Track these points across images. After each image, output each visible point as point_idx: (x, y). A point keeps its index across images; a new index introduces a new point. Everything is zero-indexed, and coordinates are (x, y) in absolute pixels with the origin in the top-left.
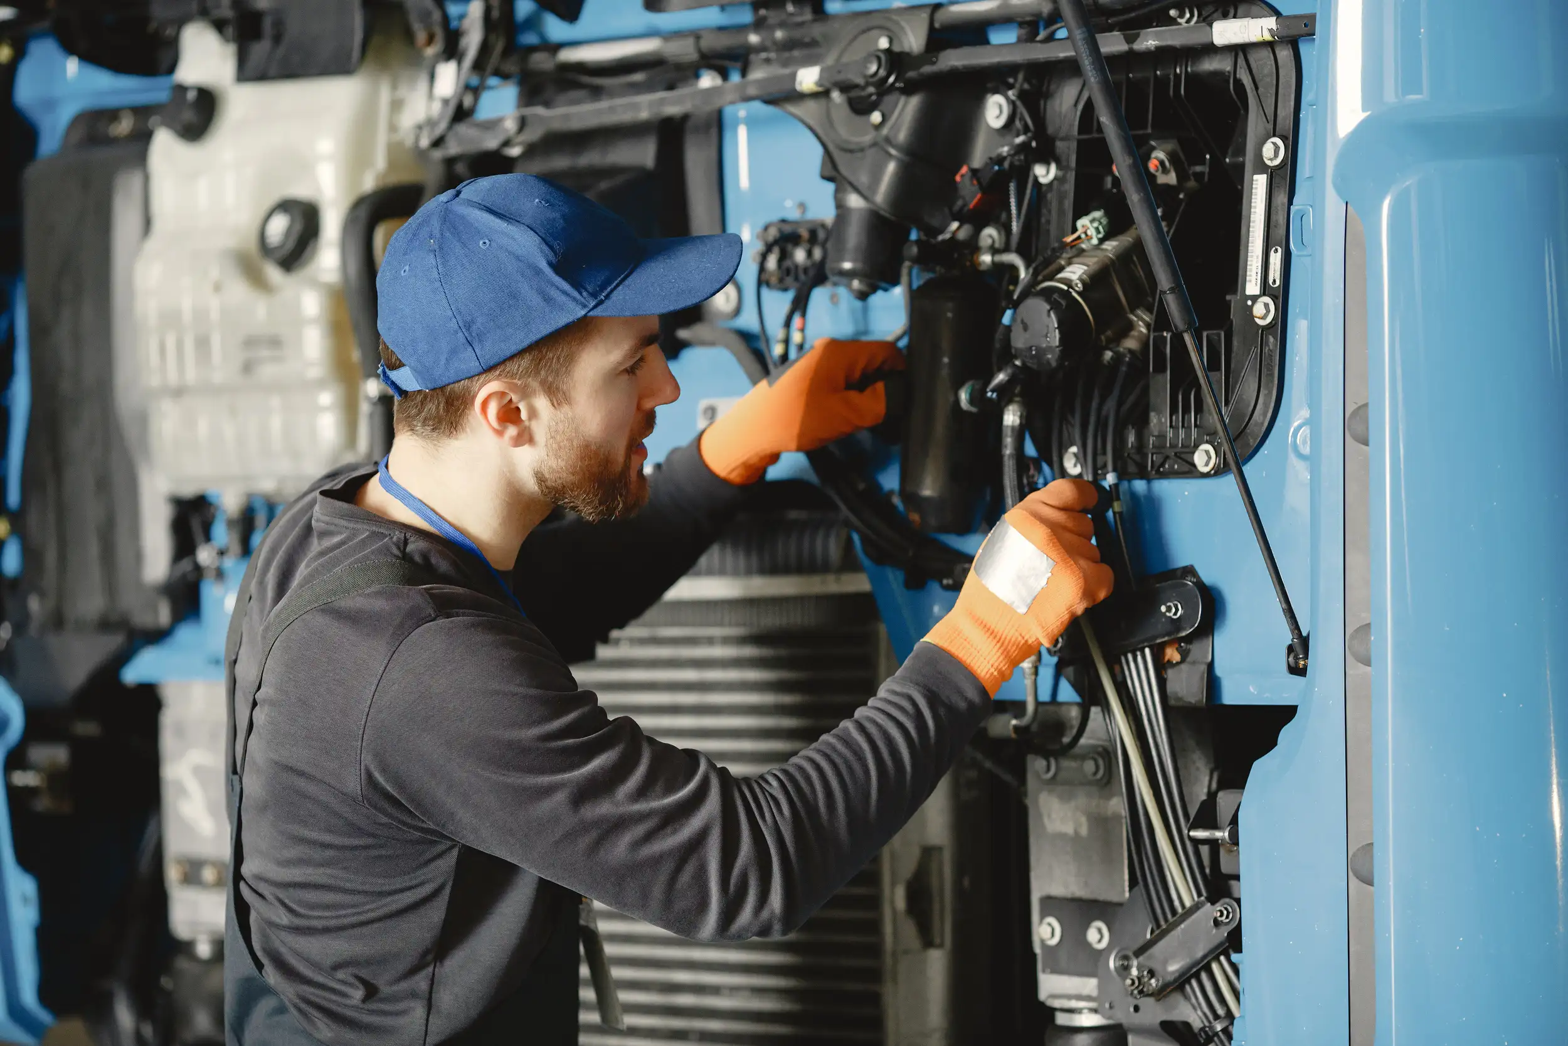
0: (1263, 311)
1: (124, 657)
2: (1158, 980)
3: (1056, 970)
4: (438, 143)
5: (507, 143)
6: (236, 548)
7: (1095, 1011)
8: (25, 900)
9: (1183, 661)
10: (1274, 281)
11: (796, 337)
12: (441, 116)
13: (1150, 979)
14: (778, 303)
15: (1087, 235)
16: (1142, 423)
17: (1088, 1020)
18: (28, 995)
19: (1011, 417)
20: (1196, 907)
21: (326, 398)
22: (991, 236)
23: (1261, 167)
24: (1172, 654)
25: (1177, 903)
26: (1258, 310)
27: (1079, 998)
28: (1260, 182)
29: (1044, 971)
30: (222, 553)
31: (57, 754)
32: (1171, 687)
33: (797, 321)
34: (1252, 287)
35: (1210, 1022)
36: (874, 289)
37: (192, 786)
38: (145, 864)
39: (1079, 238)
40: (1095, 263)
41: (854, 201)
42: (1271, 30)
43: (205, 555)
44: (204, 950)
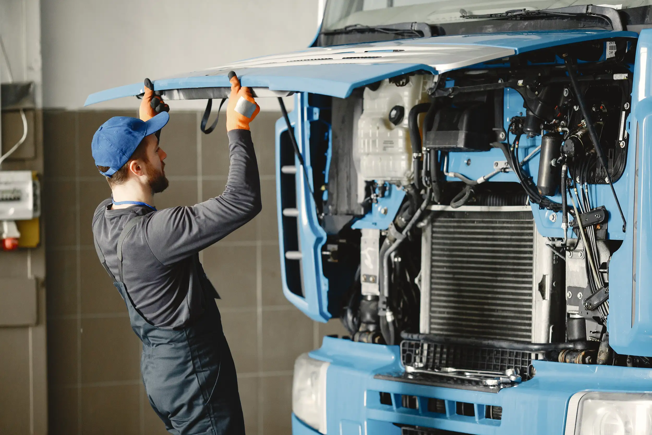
0: (622, 144)
1: (352, 222)
2: (592, 306)
3: (571, 305)
4: (433, 94)
5: (450, 95)
6: (381, 195)
7: (578, 314)
8: (325, 285)
9: (601, 229)
10: (626, 137)
11: (516, 146)
12: (434, 87)
13: (590, 306)
14: (512, 137)
15: (584, 124)
16: (594, 171)
17: (577, 316)
18: (325, 310)
19: (564, 168)
20: (601, 288)
21: (404, 157)
22: (563, 123)
23: (624, 110)
24: (598, 227)
25: (597, 287)
26: (621, 144)
27: (576, 311)
28: (624, 113)
29: (568, 305)
30: (377, 196)
31: (335, 247)
32: (598, 235)
33: (517, 143)
34: (621, 139)
35: (603, 317)
36: (535, 135)
37: (368, 256)
38: (356, 279)
39: (582, 124)
40: (585, 131)
41: (531, 113)
42: (626, 77)
43: (373, 196)
44: (369, 298)
